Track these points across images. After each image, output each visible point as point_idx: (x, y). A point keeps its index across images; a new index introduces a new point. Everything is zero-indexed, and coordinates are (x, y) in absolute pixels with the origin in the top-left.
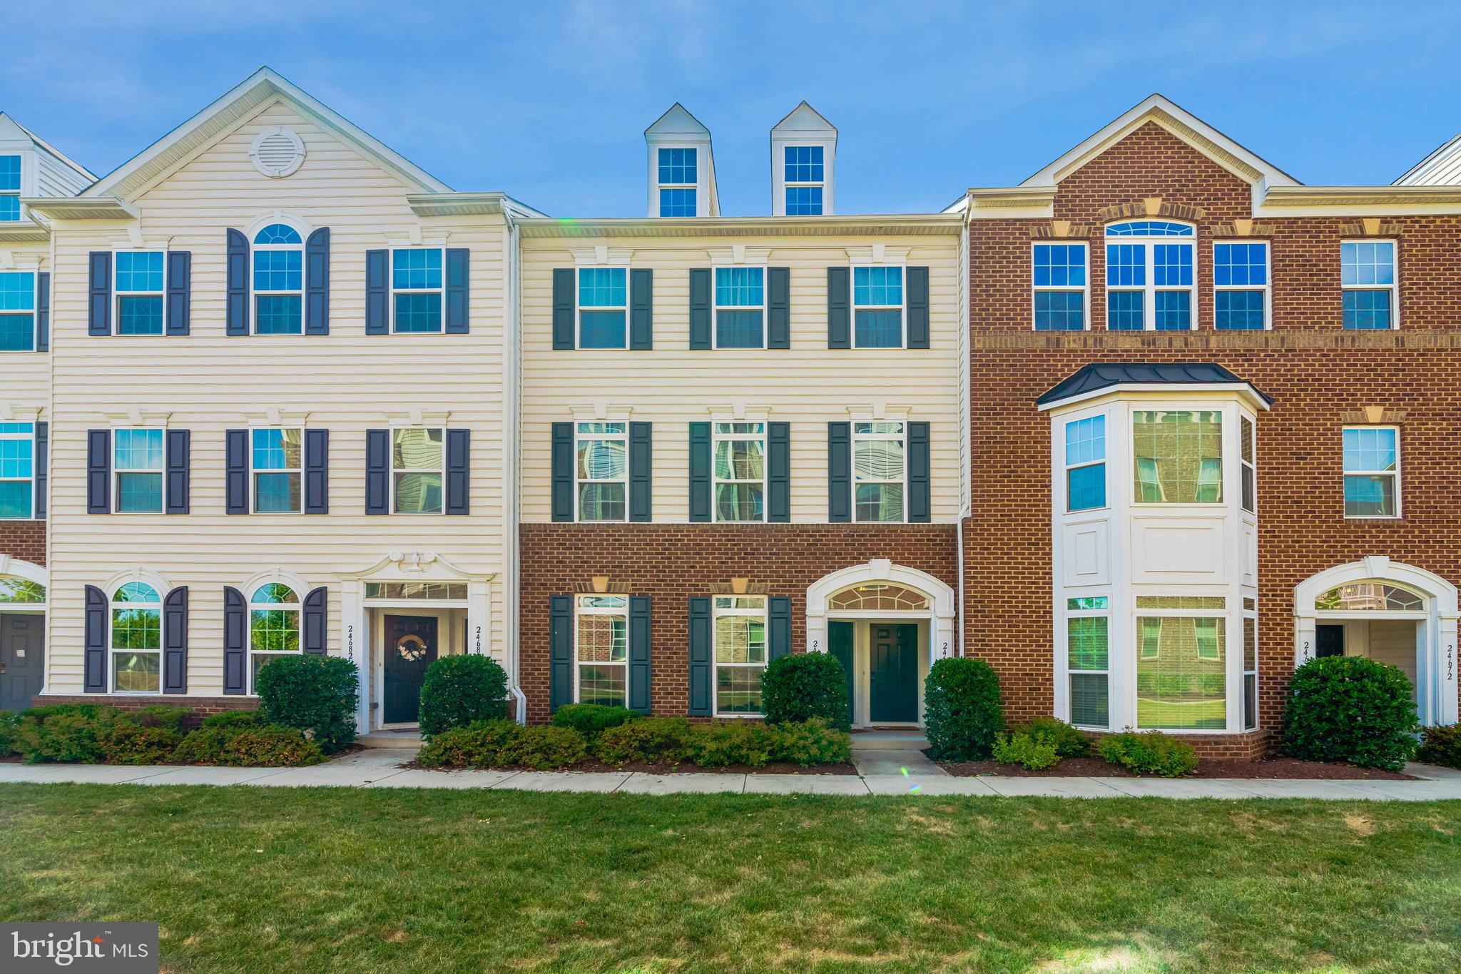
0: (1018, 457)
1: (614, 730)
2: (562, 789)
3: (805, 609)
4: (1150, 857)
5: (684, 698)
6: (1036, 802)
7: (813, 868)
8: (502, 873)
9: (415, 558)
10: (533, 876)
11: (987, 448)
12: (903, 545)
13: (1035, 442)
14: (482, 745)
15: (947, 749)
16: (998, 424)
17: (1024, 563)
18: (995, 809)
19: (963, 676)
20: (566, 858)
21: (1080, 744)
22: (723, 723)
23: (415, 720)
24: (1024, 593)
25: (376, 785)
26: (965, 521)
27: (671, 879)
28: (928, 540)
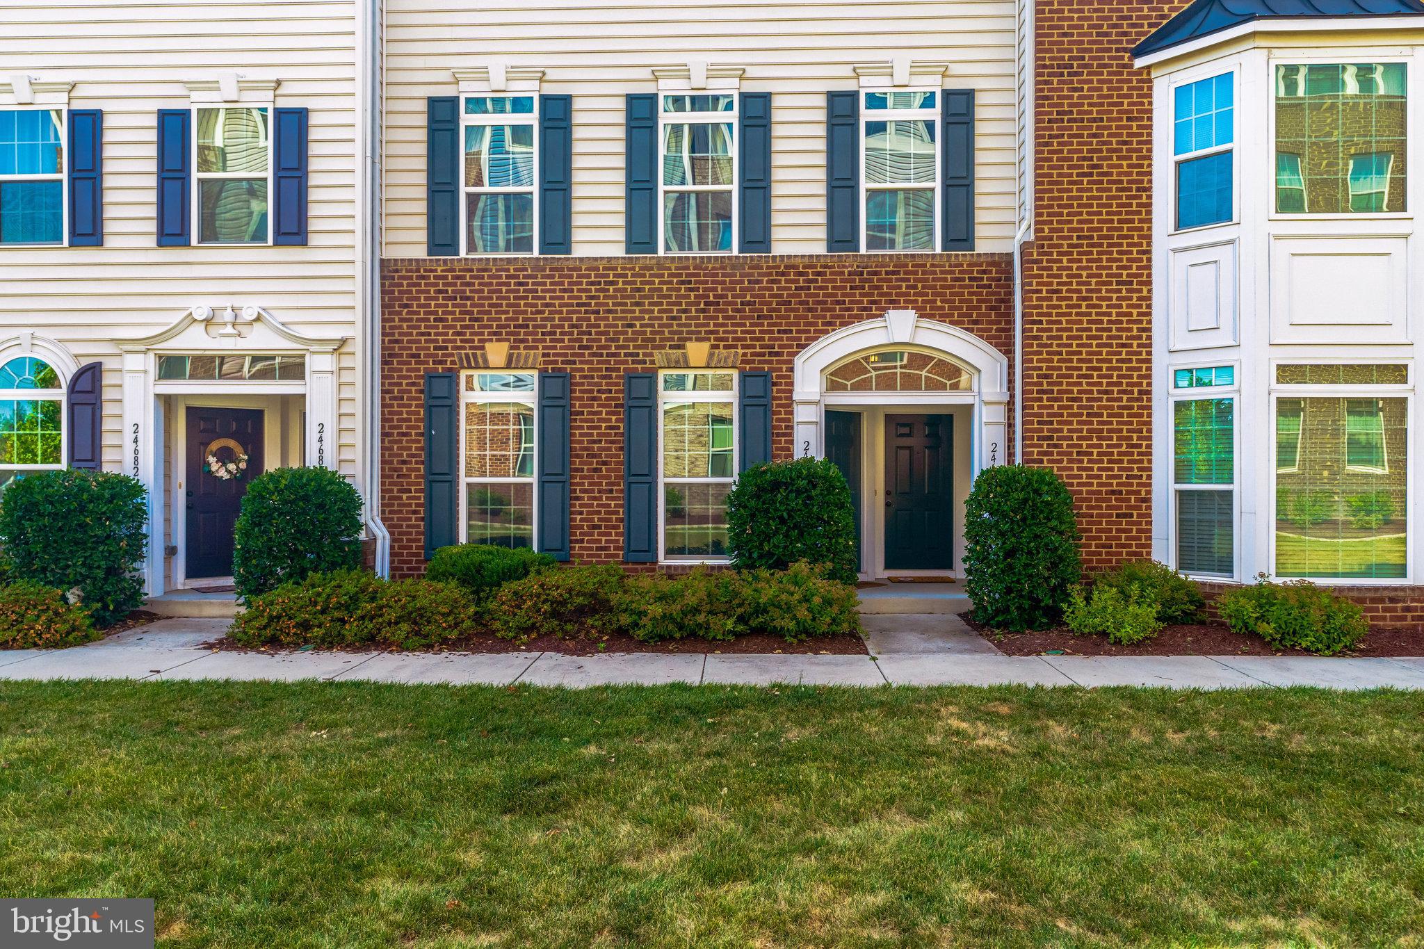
0: (1104, 143)
1: (514, 585)
2: (436, 681)
3: (791, 391)
4: (1311, 788)
5: (617, 534)
6: (1131, 696)
7: (804, 808)
8: (340, 820)
9: (228, 316)
10: (386, 824)
11: (1059, 128)
12: (934, 287)
13: (1129, 119)
14: (323, 612)
15: (997, 612)
16: (1075, 90)
17: (1110, 314)
18: (1072, 708)
19: (1022, 495)
20: (437, 794)
21: (1191, 602)
22: (671, 573)
23: (228, 573)
24: (1110, 361)
25: (164, 677)
26: (1025, 247)
27: (592, 828)
28: (971, 279)
